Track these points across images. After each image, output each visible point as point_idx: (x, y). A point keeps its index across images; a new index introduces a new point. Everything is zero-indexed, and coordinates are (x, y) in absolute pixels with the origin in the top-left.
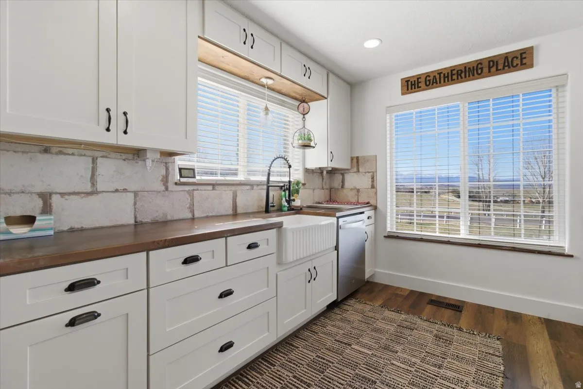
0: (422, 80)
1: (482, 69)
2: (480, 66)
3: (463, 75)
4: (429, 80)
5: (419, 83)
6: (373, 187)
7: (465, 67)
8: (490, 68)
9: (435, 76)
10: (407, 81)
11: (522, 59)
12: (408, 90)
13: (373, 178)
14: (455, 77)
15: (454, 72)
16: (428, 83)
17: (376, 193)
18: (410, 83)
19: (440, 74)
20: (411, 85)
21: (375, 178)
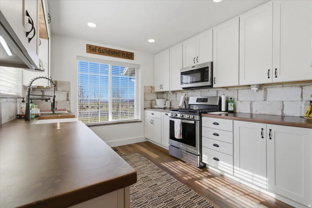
0: (97, 49)
1: (120, 54)
2: (119, 53)
3: (114, 54)
4: (101, 51)
5: (95, 50)
6: (68, 100)
7: (115, 51)
8: (122, 55)
9: (103, 50)
10: (90, 47)
11: (131, 56)
12: (90, 51)
13: (68, 95)
14: (111, 53)
15: (111, 51)
16: (100, 52)
17: (70, 103)
18: (91, 48)
19: (105, 50)
20: (92, 49)
21: (69, 95)
